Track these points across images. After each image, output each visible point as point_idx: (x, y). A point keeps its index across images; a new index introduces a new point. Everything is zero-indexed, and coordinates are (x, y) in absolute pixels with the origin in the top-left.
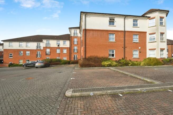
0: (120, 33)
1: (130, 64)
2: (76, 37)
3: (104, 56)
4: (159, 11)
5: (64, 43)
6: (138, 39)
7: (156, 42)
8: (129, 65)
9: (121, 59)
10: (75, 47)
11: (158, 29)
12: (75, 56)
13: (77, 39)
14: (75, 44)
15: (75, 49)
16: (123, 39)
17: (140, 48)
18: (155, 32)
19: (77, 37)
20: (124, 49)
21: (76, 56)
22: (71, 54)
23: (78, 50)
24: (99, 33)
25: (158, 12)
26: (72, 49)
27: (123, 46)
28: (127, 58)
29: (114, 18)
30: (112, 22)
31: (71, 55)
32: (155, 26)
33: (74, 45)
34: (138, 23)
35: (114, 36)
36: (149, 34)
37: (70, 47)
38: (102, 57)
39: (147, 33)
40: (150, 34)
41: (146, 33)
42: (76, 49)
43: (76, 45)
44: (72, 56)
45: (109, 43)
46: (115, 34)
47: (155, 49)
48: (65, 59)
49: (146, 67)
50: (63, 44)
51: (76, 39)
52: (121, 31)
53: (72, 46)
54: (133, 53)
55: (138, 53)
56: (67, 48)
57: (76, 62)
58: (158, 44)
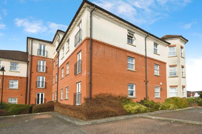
0: (140, 58)
1: (160, 107)
2: (44, 59)
3: (122, 94)
4: (181, 38)
5: (13, 68)
6: (158, 70)
7: (177, 77)
8: (159, 109)
9: (143, 99)
10: (41, 77)
11: (179, 60)
12: (38, 95)
13: (45, 62)
14: (41, 71)
15: (39, 82)
16: (144, 68)
17: (161, 84)
18: (176, 64)
19: (47, 58)
20: (146, 83)
21: (42, 95)
22: (30, 91)
23: (46, 83)
24: (114, 51)
25: (179, 40)
26: (33, 81)
27: (145, 79)
28: (149, 98)
29: (133, 33)
30: (130, 38)
31: (30, 94)
32: (176, 56)
33: (38, 74)
34: (157, 48)
35: (134, 62)
36: (169, 65)
37: (27, 78)
38: (119, 97)
39: (166, 65)
40: (171, 66)
41: (165, 63)
42: (43, 82)
43: (42, 74)
44: (32, 96)
45: (128, 71)
46: (134, 59)
47: (177, 86)
48: (14, 101)
49: (177, 110)
50: (11, 69)
51: (43, 63)
52: (142, 56)
53: (33, 74)
54: (155, 91)
55: (159, 91)
56: (21, 78)
57: (48, 108)
58: (180, 80)
